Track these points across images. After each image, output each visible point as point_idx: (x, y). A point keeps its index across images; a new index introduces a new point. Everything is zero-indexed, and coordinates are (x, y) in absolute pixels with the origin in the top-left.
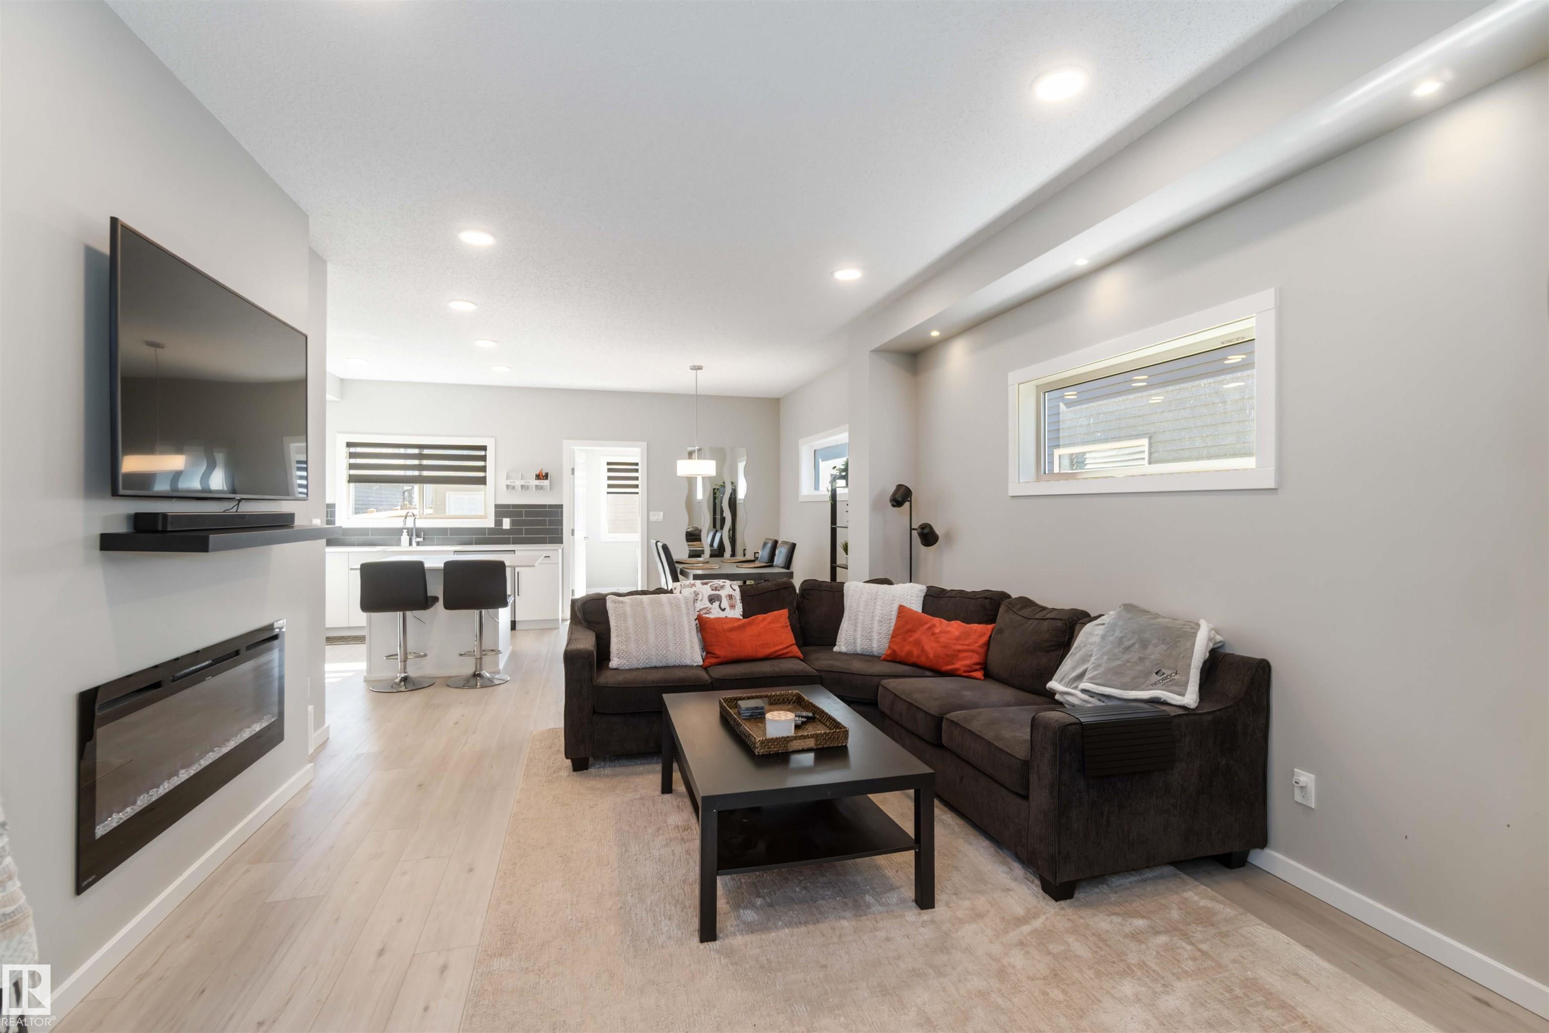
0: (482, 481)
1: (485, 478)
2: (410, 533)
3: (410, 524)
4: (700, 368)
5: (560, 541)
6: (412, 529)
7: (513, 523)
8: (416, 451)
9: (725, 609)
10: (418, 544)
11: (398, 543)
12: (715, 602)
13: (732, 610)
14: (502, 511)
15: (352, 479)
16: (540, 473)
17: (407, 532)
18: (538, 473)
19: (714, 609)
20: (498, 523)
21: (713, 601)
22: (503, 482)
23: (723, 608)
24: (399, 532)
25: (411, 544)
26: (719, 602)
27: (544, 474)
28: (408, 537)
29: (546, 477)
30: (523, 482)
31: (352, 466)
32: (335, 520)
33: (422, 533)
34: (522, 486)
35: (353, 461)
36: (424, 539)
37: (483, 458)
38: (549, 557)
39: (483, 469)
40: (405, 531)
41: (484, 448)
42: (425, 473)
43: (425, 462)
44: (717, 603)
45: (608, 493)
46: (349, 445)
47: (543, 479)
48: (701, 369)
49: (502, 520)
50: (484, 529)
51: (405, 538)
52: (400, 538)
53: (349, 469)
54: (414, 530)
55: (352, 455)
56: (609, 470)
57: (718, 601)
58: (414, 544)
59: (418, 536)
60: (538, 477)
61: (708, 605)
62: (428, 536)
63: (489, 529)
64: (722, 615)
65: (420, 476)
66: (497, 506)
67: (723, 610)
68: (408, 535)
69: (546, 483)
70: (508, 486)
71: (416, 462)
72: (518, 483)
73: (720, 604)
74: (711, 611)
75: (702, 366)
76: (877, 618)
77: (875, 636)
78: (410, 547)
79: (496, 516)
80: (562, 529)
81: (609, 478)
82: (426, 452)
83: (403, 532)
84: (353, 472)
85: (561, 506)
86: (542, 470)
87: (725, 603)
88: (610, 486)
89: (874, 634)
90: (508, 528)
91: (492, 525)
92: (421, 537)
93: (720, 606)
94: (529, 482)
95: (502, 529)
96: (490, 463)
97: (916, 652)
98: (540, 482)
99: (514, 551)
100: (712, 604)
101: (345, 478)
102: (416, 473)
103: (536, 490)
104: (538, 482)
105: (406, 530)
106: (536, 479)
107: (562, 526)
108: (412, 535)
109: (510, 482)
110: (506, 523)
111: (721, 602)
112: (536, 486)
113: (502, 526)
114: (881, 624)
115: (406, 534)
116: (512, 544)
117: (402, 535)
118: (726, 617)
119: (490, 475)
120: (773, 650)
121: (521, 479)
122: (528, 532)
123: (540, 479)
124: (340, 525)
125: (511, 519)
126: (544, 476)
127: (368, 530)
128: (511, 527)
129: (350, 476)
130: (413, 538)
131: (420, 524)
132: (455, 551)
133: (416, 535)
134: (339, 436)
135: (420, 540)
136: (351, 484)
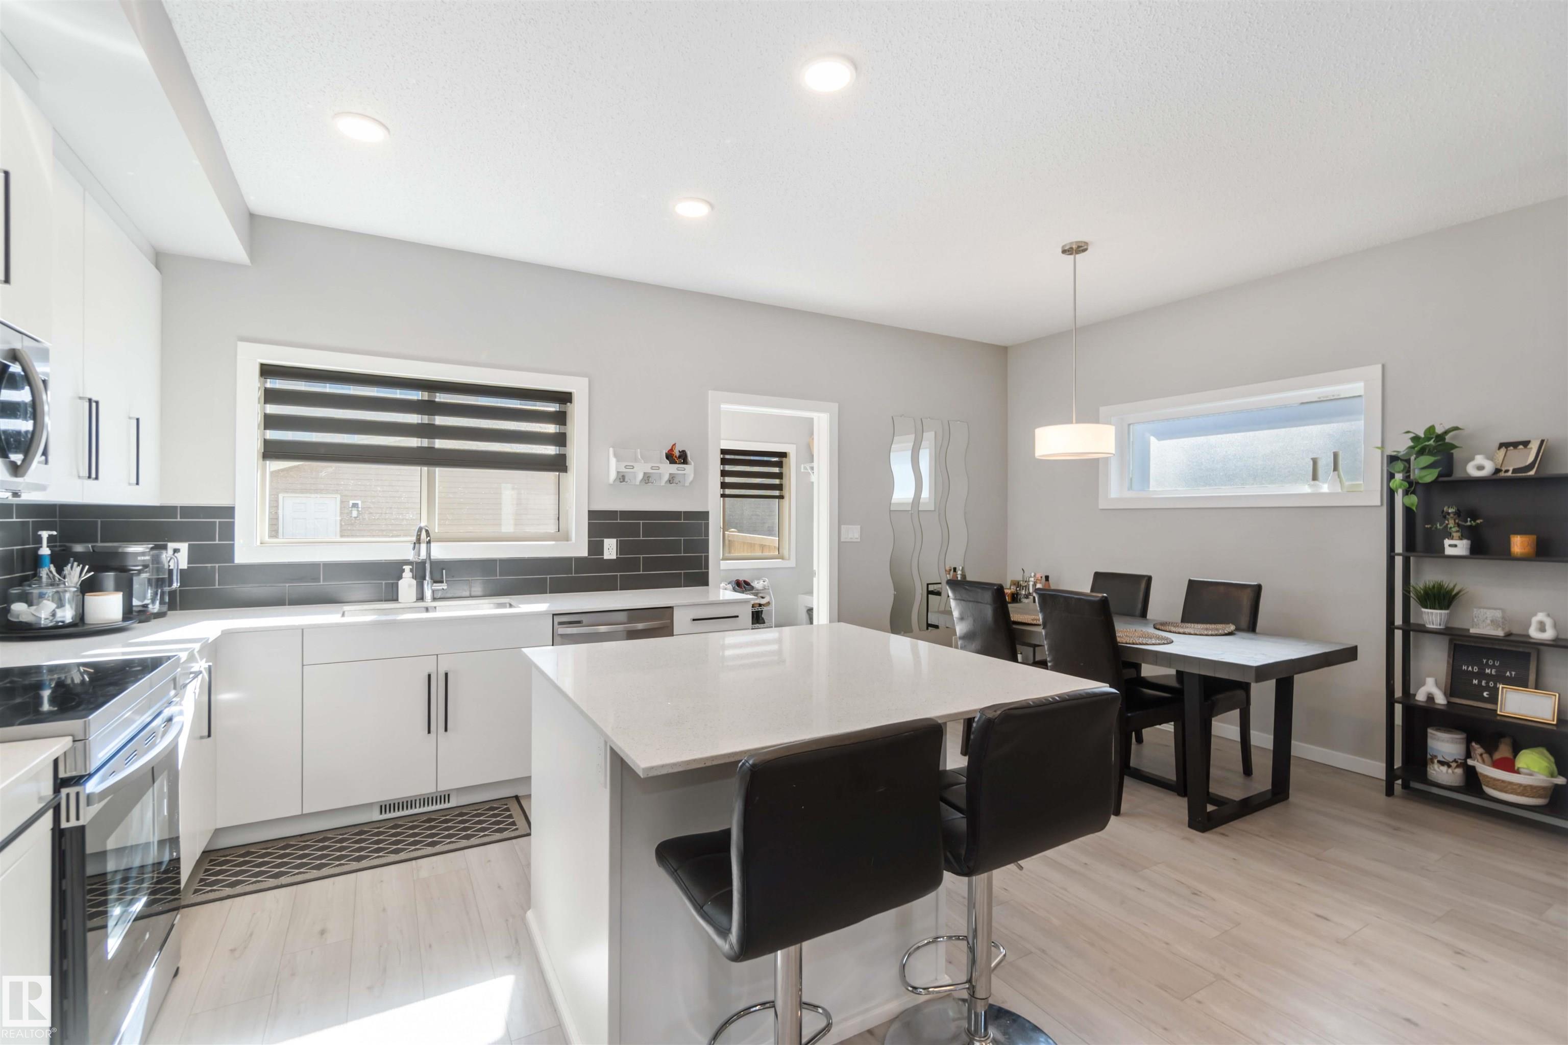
0: (557, 463)
1: (563, 457)
2: (420, 577)
4: (1083, 248)
5: (703, 580)
6: (423, 563)
7: (621, 548)
10: (436, 596)
11: (390, 596)
14: (602, 524)
15: (272, 451)
16: (672, 449)
17: (411, 570)
20: (596, 547)
24: (393, 571)
25: (421, 597)
27: (678, 454)
28: (414, 582)
30: (643, 468)
31: (271, 421)
32: (233, 545)
33: (445, 571)
34: (645, 476)
35: (274, 409)
37: (562, 417)
39: (561, 439)
40: (407, 568)
41: (564, 397)
42: (440, 444)
43: (440, 420)
46: (267, 371)
48: (1085, 250)
49: (602, 541)
50: (570, 559)
51: (407, 584)
52: (397, 584)
53: (265, 428)
54: (428, 566)
55: (271, 396)
58: (428, 594)
59: (435, 578)
60: (671, 458)
63: (578, 560)
65: (430, 449)
66: (592, 514)
68: (414, 577)
69: (688, 469)
70: (617, 475)
72: (639, 468)
75: (1086, 244)
79: (590, 535)
80: (707, 558)
82: (441, 398)
83: (403, 571)
84: (271, 434)
85: (706, 515)
86: (675, 445)
90: (614, 557)
91: (584, 552)
92: (441, 583)
94: (653, 468)
95: (602, 559)
96: (577, 428)
99: (672, 608)
101: (257, 447)
104: (672, 469)
105: (407, 566)
106: (667, 463)
107: (708, 552)
108: (424, 578)
109: (622, 468)
110: (610, 549)
112: (668, 475)
113: (603, 554)
115: (410, 575)
116: (621, 589)
117: (400, 577)
119: (577, 452)
121: (642, 462)
122: (650, 564)
123: (674, 462)
124: (242, 556)
125: (618, 539)
126: (680, 457)
127: (314, 566)
128: (618, 556)
129: (267, 443)
130: (425, 583)
131: (440, 552)
132: (554, 615)
133: (432, 578)
134: (243, 348)
135: (440, 587)
136: (268, 463)
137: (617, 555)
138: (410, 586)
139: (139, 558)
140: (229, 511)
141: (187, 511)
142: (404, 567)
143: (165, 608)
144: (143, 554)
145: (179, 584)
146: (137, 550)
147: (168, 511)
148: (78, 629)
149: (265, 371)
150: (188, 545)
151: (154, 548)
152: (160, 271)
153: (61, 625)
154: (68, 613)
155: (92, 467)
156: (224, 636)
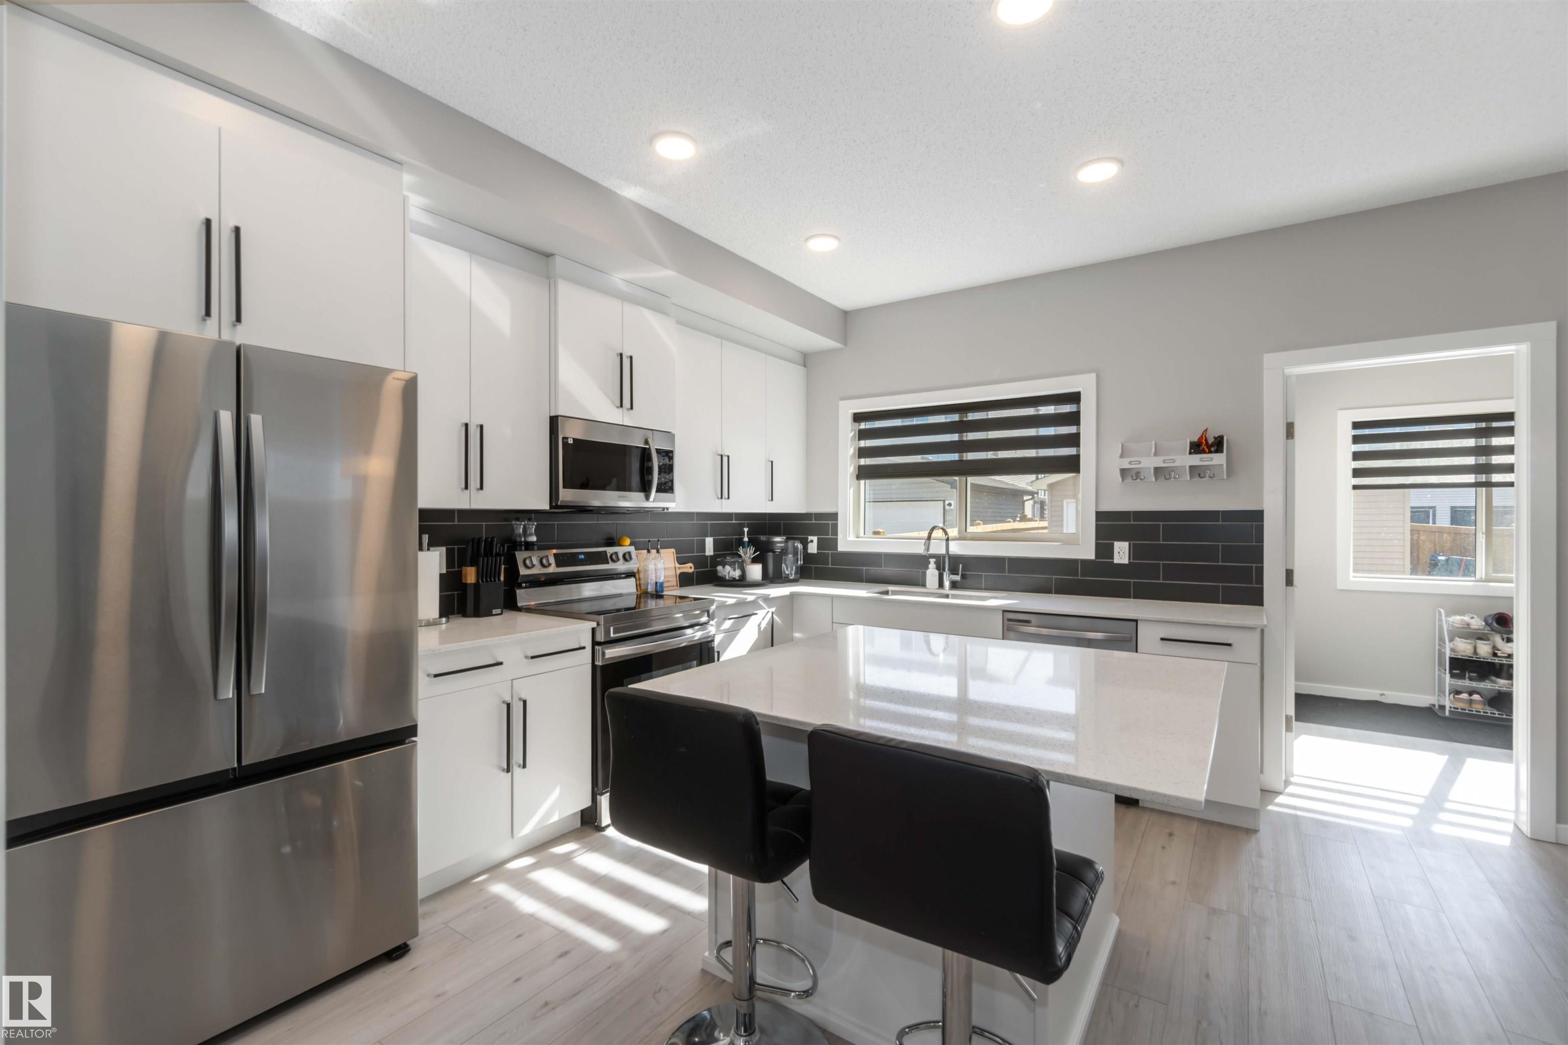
0: (1072, 465)
1: (1077, 458)
2: (940, 568)
3: (938, 548)
5: (1255, 598)
6: (944, 557)
7: (1134, 552)
8: (955, 417)
10: (954, 585)
11: (920, 582)
14: (1111, 525)
15: (864, 473)
16: (1202, 436)
17: (935, 563)
18: (1196, 439)
20: (1104, 550)
22: (1114, 464)
24: (921, 561)
25: (941, 585)
27: (1211, 441)
28: (937, 572)
29: (1218, 445)
30: (1159, 462)
31: (863, 453)
32: (837, 538)
33: (961, 565)
34: (1158, 471)
35: (863, 443)
36: (963, 576)
37: (1074, 419)
38: (1229, 645)
39: (1074, 440)
40: (932, 561)
41: (1074, 398)
42: (971, 456)
43: (971, 436)
45: (1355, 487)
47: (1210, 452)
49: (1113, 544)
50: (1074, 562)
51: (932, 573)
52: (925, 572)
53: (859, 457)
54: (947, 560)
55: (863, 435)
56: (1356, 440)
58: (947, 584)
59: (953, 571)
60: (1197, 447)
62: (969, 571)
63: (1084, 562)
65: (961, 461)
66: (1100, 516)
68: (937, 568)
69: (1218, 459)
70: (1124, 472)
71: (955, 437)
72: (1149, 463)
78: (941, 591)
79: (1098, 537)
80: (1260, 570)
81: (1357, 456)
82: (972, 416)
83: (929, 563)
84: (863, 462)
85: (1258, 515)
86: (1206, 430)
88: (1357, 473)
90: (1126, 561)
91: (1090, 554)
92: (958, 574)
94: (1174, 461)
95: (1112, 563)
96: (1086, 429)
98: (1201, 460)
99: (1136, 621)
101: (853, 470)
102: (955, 457)
103: (1191, 477)
104: (1196, 460)
105: (935, 560)
106: (1190, 453)
107: (1262, 562)
108: (944, 570)
109: (1130, 463)
110: (1121, 552)
112: (1192, 468)
113: (1112, 558)
115: (934, 566)
116: (1134, 598)
117: (928, 568)
119: (1087, 451)
121: (1156, 454)
122: (1170, 573)
123: (1203, 452)
124: (842, 547)
125: (1132, 542)
126: (1212, 445)
127: (878, 556)
128: (1131, 561)
129: (860, 468)
130: (945, 574)
131: (956, 548)
132: (1004, 611)
133: (950, 570)
134: (842, 404)
135: (957, 578)
136: (862, 482)
137: (1129, 559)
138: (933, 575)
139: (777, 545)
140: (834, 516)
141: (819, 516)
142: (930, 560)
143: (797, 577)
144: (781, 542)
145: (802, 562)
146: (778, 540)
147: (807, 516)
148: (742, 583)
149: (858, 418)
150: (818, 538)
151: (788, 539)
152: (805, 366)
153: (734, 580)
154: (737, 574)
155: (724, 492)
156: (793, 596)
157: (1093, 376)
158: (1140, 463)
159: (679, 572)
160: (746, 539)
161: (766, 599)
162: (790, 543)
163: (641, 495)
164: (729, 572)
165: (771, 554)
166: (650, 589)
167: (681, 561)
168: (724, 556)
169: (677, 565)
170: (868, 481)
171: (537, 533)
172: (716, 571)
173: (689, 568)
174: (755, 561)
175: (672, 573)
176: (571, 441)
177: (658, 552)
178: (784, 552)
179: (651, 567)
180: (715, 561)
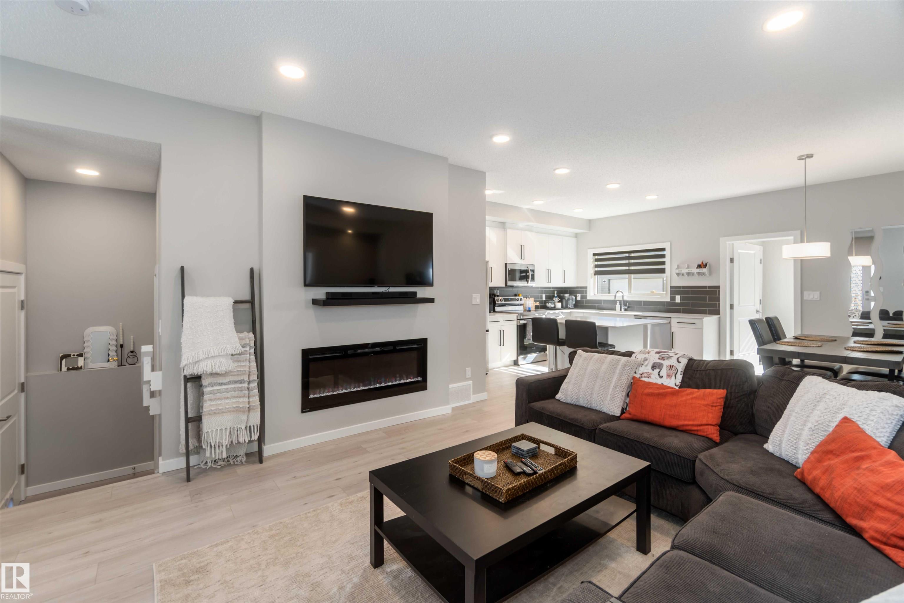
0: (663, 271)
1: (664, 269)
2: (621, 305)
3: (620, 298)
4: (810, 156)
5: (718, 313)
6: (621, 301)
7: (682, 299)
8: (627, 255)
9: (662, 376)
10: (626, 310)
11: (614, 309)
12: (656, 369)
13: (669, 379)
14: (675, 291)
15: (596, 273)
17: (619, 303)
18: (700, 263)
19: (654, 375)
20: (673, 298)
21: (655, 368)
22: (675, 271)
23: (661, 374)
25: (621, 310)
26: (659, 370)
27: (704, 264)
28: (620, 306)
29: (706, 266)
30: (687, 271)
31: (596, 266)
32: (587, 295)
33: (628, 303)
34: (688, 274)
35: (596, 263)
36: (628, 307)
37: (664, 256)
38: (694, 323)
39: (664, 263)
40: (618, 302)
41: (663, 249)
42: (632, 268)
43: (632, 261)
44: (658, 370)
47: (704, 268)
48: (813, 156)
49: (675, 297)
50: (664, 302)
51: (618, 306)
52: (615, 306)
54: (623, 302)
55: (596, 260)
57: (659, 368)
58: (623, 310)
59: (625, 305)
60: (699, 266)
61: (650, 370)
62: (631, 305)
63: (667, 302)
64: (659, 381)
65: (629, 270)
66: (671, 287)
67: (661, 377)
69: (705, 270)
70: (678, 274)
71: (627, 261)
72: (685, 271)
73: (660, 371)
74: (651, 376)
75: (812, 153)
76: (809, 425)
77: (801, 445)
78: (621, 312)
79: (671, 293)
80: (719, 304)
82: (633, 255)
84: (596, 269)
85: (718, 287)
86: (702, 261)
87: (664, 372)
89: (800, 442)
90: (679, 302)
91: (669, 300)
93: (659, 373)
94: (692, 270)
95: (675, 302)
96: (667, 260)
97: (823, 482)
99: (671, 318)
100: (653, 370)
101: (592, 272)
102: (627, 268)
103: (698, 275)
104: (698, 270)
106: (697, 268)
107: (720, 301)
109: (679, 271)
110: (678, 299)
111: (661, 370)
112: (698, 273)
113: (675, 300)
114: (812, 433)
116: (682, 313)
117: (616, 304)
118: (662, 384)
119: (667, 267)
120: (681, 423)
121: (687, 268)
122: (693, 305)
123: (701, 268)
124: (588, 298)
125: (681, 296)
126: (704, 266)
127: (601, 301)
128: (681, 302)
129: (595, 271)
131: (625, 298)
132: (634, 316)
133: (624, 305)
134: (589, 251)
135: (626, 307)
136: (596, 276)
139: (567, 297)
140: (586, 288)
141: (581, 288)
143: (574, 307)
145: (575, 303)
146: (567, 295)
147: (577, 287)
148: (554, 308)
149: (594, 255)
150: (581, 295)
151: (570, 295)
152: (576, 237)
153: (552, 308)
154: (553, 306)
155: (549, 281)
156: (571, 312)
157: (669, 243)
158: (681, 271)
159: (535, 305)
160: (556, 295)
161: (562, 313)
162: (571, 296)
163: (526, 282)
164: (549, 305)
165: (564, 300)
166: (527, 309)
167: (536, 301)
168: (549, 300)
169: (534, 303)
170: (599, 276)
171: (499, 293)
172: (546, 305)
173: (538, 304)
174: (559, 302)
175: (533, 305)
176: (510, 269)
177: (529, 298)
178: (569, 299)
179: (527, 302)
180: (546, 302)
